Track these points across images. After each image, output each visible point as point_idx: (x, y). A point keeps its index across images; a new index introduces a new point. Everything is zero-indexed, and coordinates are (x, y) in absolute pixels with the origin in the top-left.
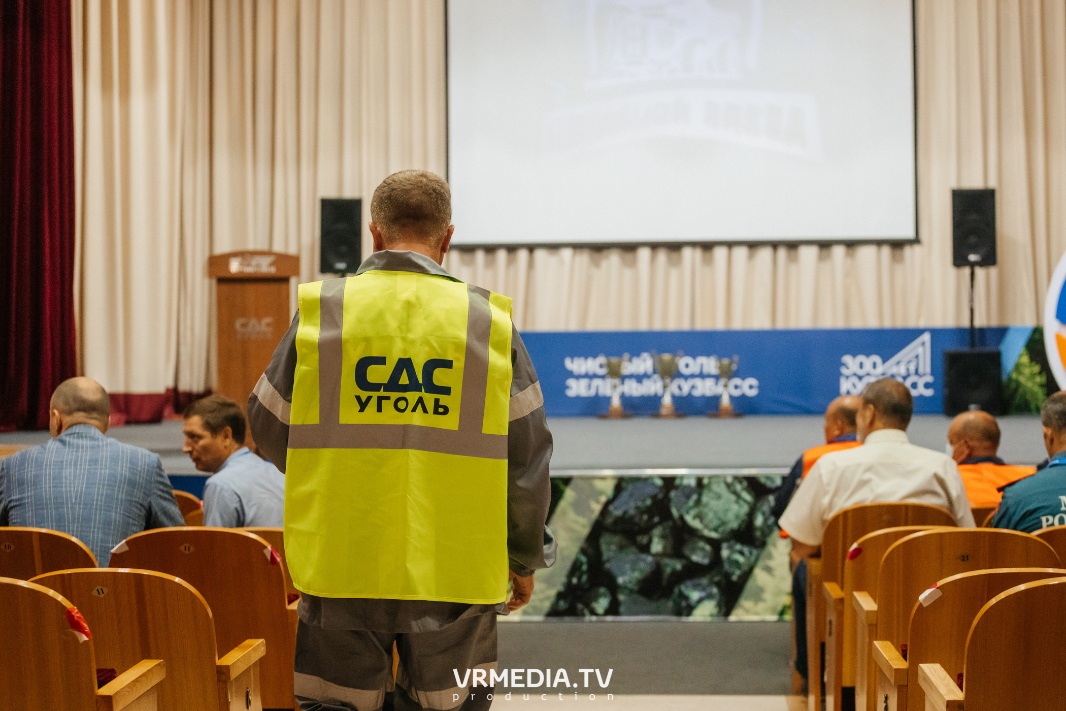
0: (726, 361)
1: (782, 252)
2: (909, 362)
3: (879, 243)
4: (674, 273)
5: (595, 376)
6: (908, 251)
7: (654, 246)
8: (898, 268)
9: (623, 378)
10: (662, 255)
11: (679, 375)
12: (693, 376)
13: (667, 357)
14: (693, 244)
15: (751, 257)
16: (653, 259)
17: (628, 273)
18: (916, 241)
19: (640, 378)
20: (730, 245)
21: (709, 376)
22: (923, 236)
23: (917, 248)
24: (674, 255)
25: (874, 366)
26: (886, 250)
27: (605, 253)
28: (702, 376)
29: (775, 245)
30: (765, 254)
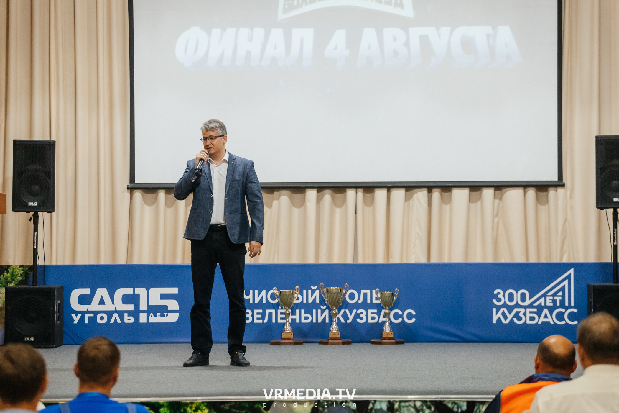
0: (387, 293)
1: (436, 194)
2: (554, 295)
3: (525, 185)
4: (338, 211)
5: (269, 305)
6: (552, 192)
7: (321, 187)
8: (543, 208)
9: (294, 308)
10: (327, 196)
11: (346, 305)
12: (357, 306)
13: (334, 289)
14: (356, 186)
15: (407, 199)
16: (319, 200)
17: (296, 211)
18: (559, 184)
19: (309, 308)
20: (389, 187)
21: (372, 306)
22: (566, 179)
23: (560, 190)
24: (339, 196)
25: (523, 299)
26: (531, 192)
27: (276, 193)
28: (366, 306)
29: (430, 187)
30: (421, 195)
